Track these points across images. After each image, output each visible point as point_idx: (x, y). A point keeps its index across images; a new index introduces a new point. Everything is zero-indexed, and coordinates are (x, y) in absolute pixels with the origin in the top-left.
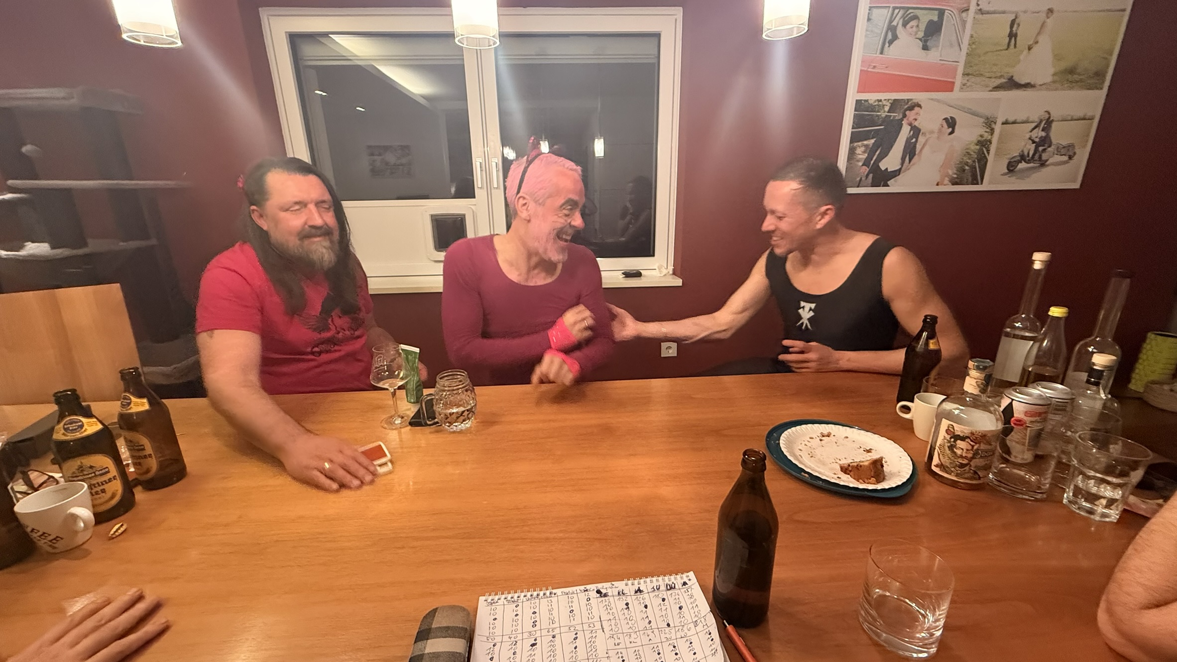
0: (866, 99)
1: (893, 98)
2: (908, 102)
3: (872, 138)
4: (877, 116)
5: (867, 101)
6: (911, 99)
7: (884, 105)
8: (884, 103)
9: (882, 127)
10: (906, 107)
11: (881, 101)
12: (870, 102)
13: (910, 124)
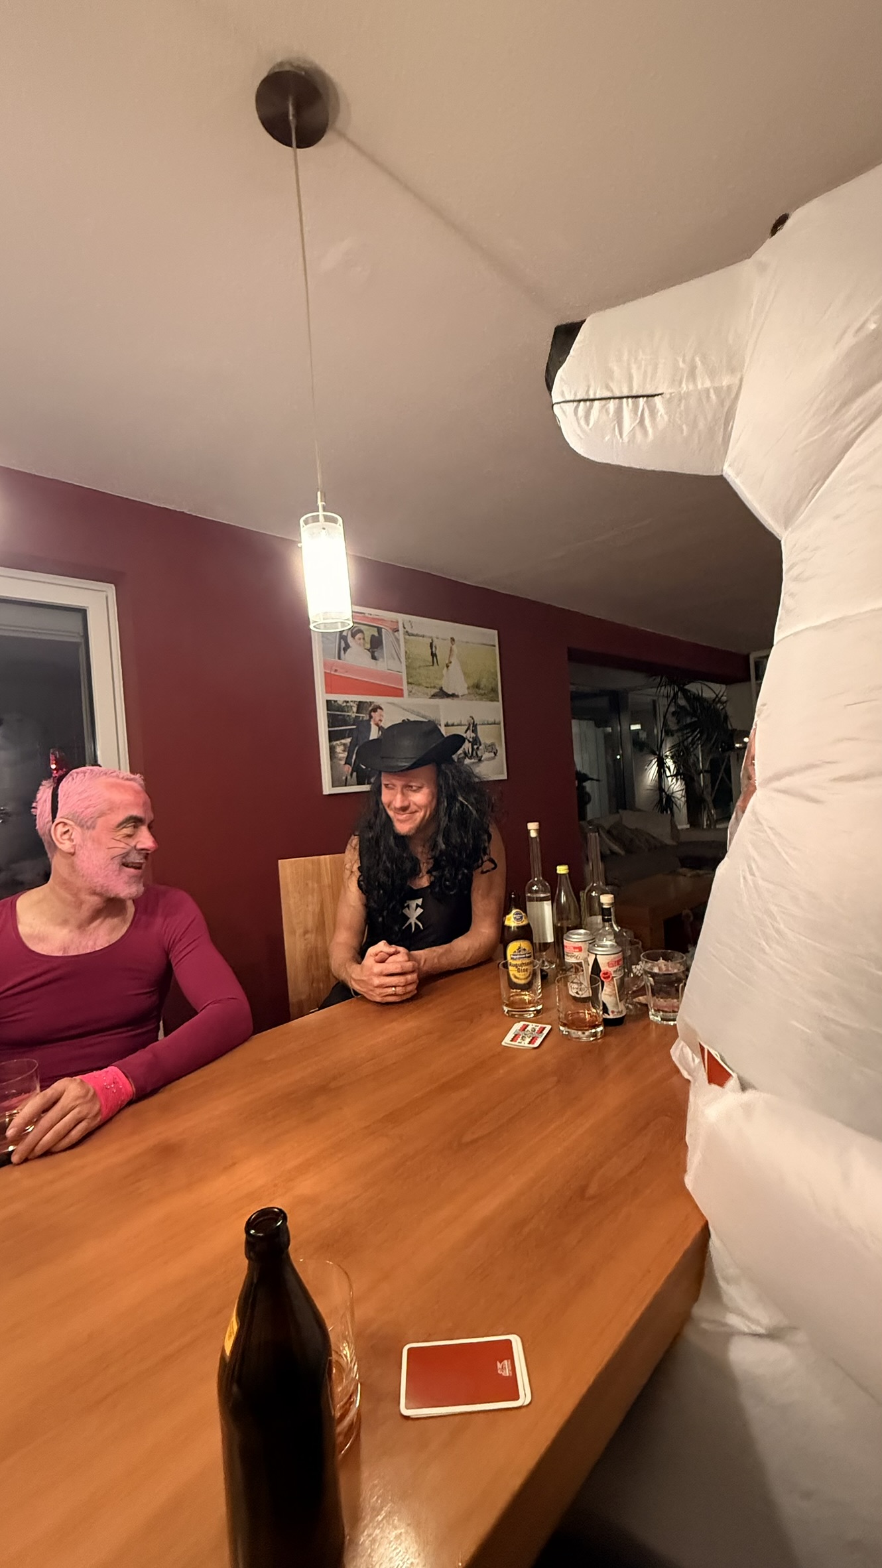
0: (335, 699)
1: (359, 700)
2: (371, 705)
3: (348, 737)
4: (348, 716)
5: (335, 701)
6: (373, 702)
7: (351, 707)
8: (352, 704)
9: (354, 727)
10: (370, 708)
11: (347, 702)
12: (338, 702)
13: (377, 725)
